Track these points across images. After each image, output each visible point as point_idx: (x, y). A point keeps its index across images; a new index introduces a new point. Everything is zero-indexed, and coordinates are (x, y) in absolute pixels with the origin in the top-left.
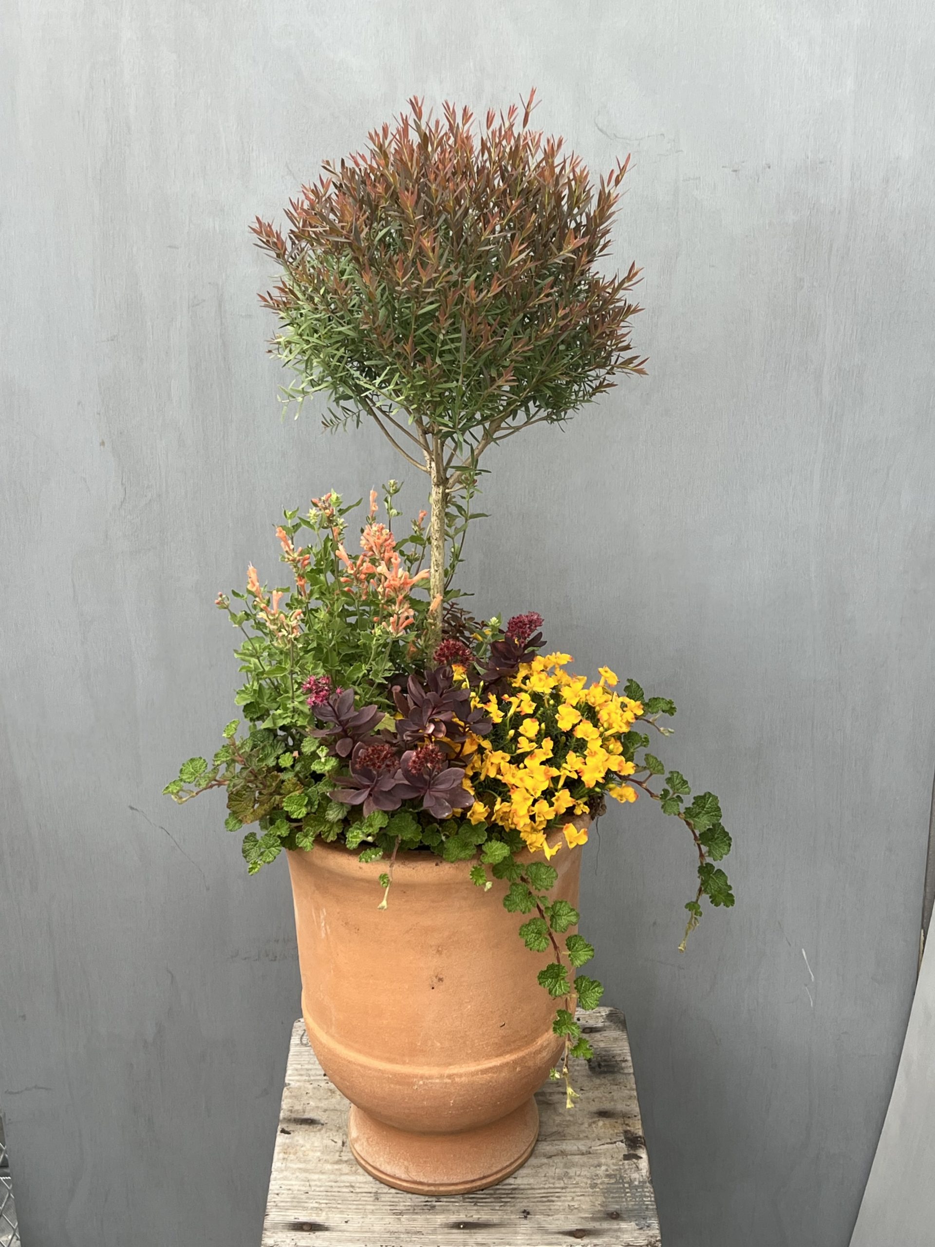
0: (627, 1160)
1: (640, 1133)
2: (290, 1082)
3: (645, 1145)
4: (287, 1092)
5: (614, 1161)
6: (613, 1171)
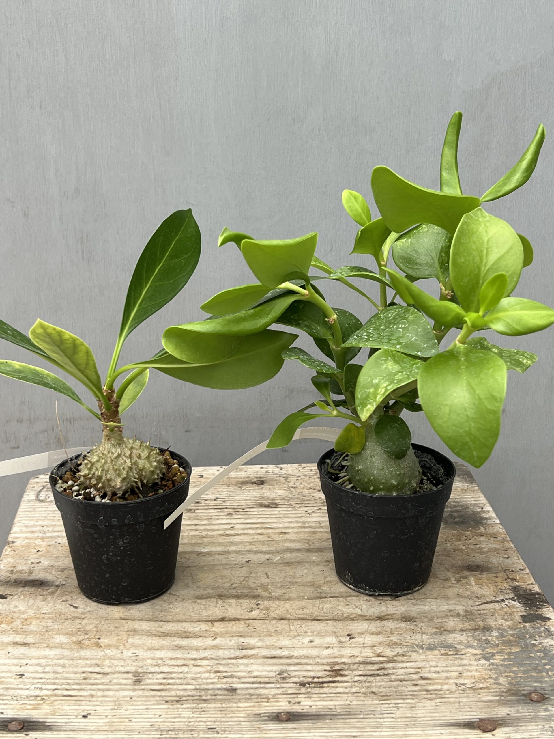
0: (529, 622)
1: (536, 589)
2: (15, 540)
3: (548, 603)
4: (9, 549)
5: (510, 623)
6: (512, 635)
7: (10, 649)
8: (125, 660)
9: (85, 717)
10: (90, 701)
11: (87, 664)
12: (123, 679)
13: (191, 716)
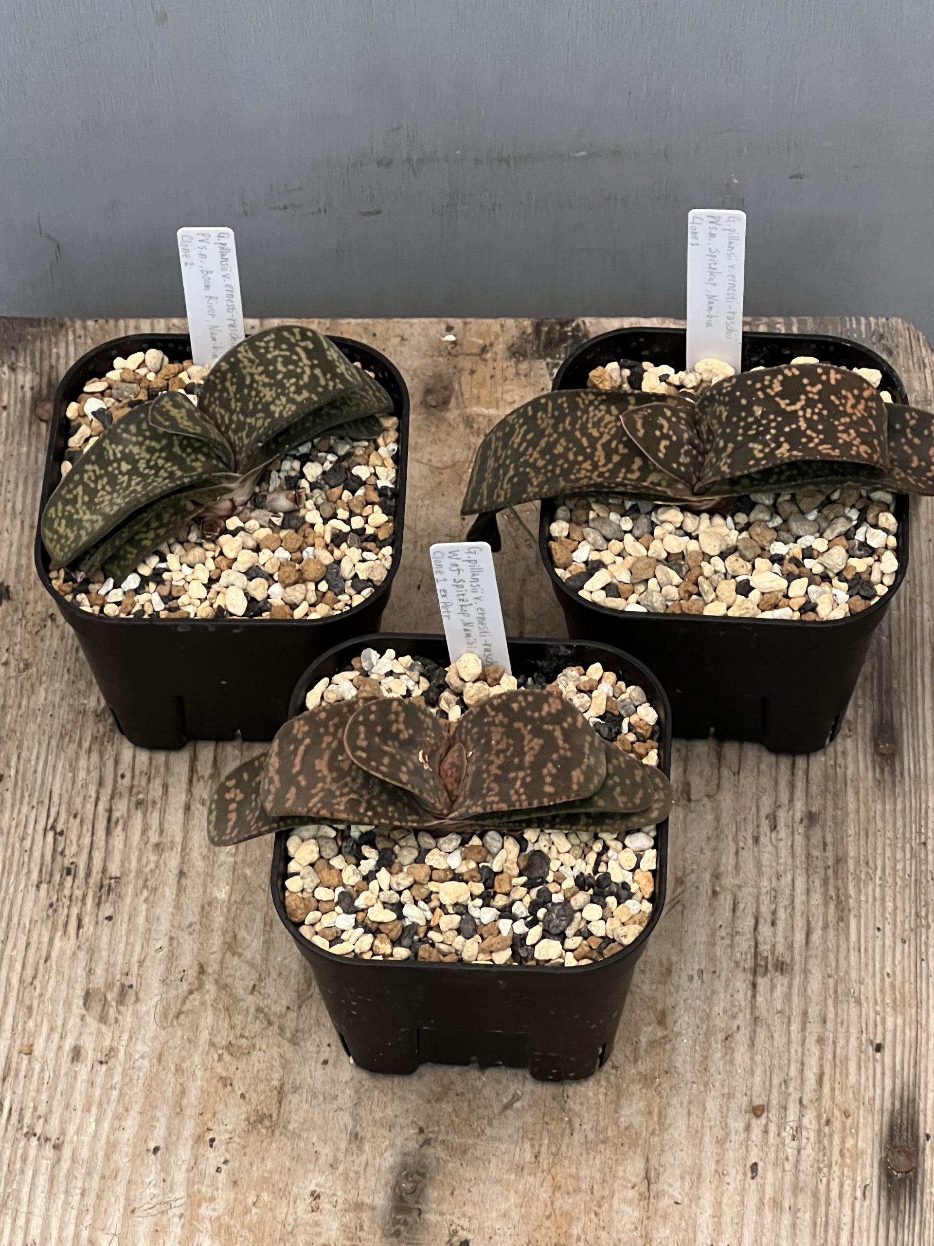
7: (665, 1202)
8: (713, 992)
9: (879, 1048)
10: (834, 1043)
11: (724, 1056)
12: (772, 992)
13: (878, 882)
